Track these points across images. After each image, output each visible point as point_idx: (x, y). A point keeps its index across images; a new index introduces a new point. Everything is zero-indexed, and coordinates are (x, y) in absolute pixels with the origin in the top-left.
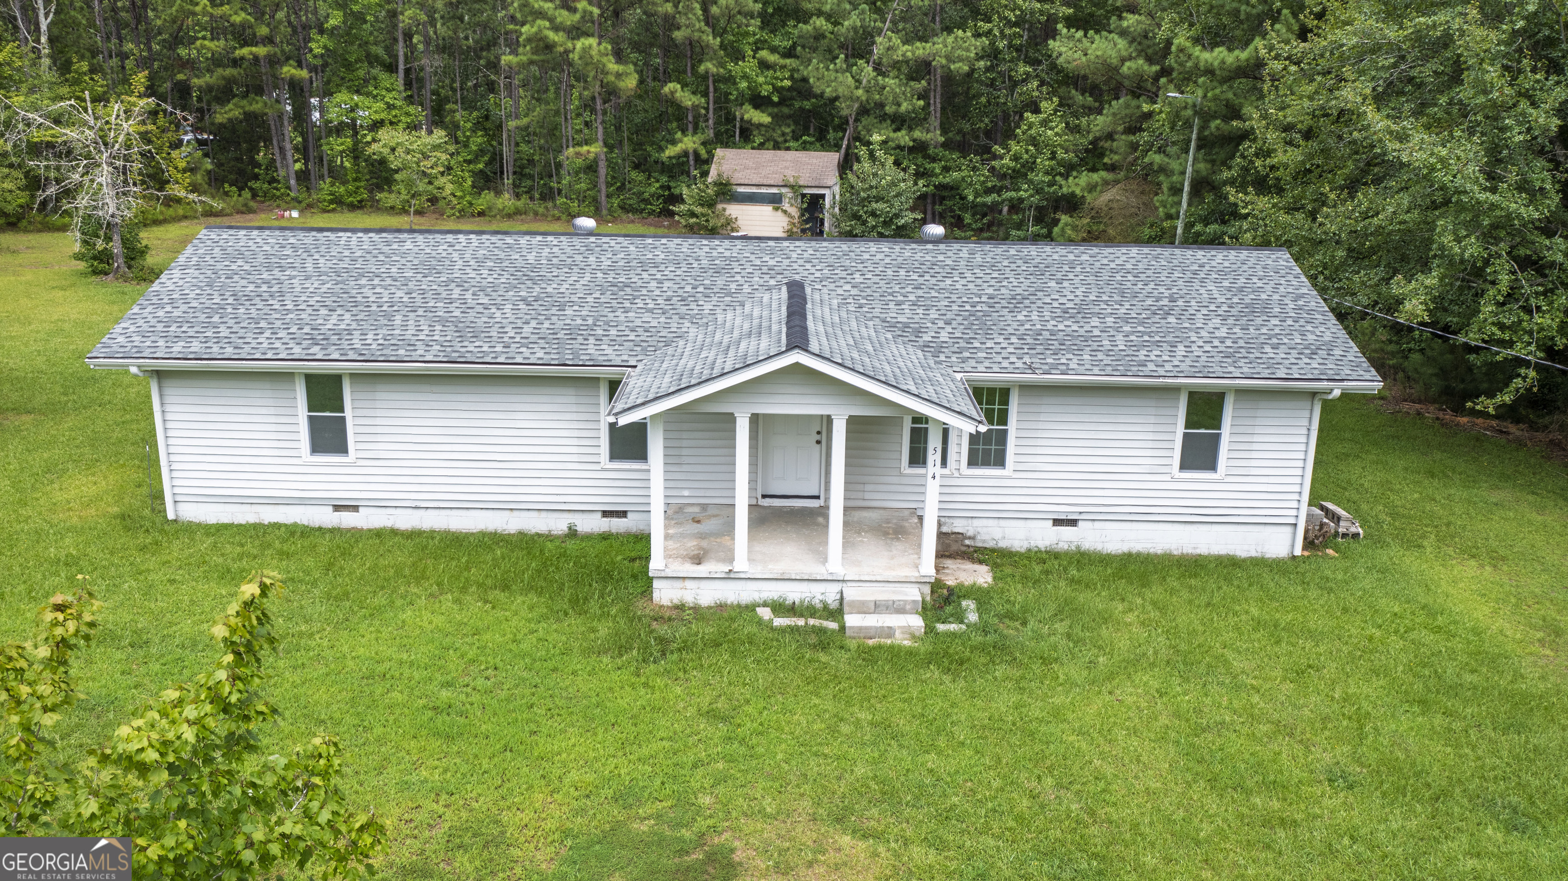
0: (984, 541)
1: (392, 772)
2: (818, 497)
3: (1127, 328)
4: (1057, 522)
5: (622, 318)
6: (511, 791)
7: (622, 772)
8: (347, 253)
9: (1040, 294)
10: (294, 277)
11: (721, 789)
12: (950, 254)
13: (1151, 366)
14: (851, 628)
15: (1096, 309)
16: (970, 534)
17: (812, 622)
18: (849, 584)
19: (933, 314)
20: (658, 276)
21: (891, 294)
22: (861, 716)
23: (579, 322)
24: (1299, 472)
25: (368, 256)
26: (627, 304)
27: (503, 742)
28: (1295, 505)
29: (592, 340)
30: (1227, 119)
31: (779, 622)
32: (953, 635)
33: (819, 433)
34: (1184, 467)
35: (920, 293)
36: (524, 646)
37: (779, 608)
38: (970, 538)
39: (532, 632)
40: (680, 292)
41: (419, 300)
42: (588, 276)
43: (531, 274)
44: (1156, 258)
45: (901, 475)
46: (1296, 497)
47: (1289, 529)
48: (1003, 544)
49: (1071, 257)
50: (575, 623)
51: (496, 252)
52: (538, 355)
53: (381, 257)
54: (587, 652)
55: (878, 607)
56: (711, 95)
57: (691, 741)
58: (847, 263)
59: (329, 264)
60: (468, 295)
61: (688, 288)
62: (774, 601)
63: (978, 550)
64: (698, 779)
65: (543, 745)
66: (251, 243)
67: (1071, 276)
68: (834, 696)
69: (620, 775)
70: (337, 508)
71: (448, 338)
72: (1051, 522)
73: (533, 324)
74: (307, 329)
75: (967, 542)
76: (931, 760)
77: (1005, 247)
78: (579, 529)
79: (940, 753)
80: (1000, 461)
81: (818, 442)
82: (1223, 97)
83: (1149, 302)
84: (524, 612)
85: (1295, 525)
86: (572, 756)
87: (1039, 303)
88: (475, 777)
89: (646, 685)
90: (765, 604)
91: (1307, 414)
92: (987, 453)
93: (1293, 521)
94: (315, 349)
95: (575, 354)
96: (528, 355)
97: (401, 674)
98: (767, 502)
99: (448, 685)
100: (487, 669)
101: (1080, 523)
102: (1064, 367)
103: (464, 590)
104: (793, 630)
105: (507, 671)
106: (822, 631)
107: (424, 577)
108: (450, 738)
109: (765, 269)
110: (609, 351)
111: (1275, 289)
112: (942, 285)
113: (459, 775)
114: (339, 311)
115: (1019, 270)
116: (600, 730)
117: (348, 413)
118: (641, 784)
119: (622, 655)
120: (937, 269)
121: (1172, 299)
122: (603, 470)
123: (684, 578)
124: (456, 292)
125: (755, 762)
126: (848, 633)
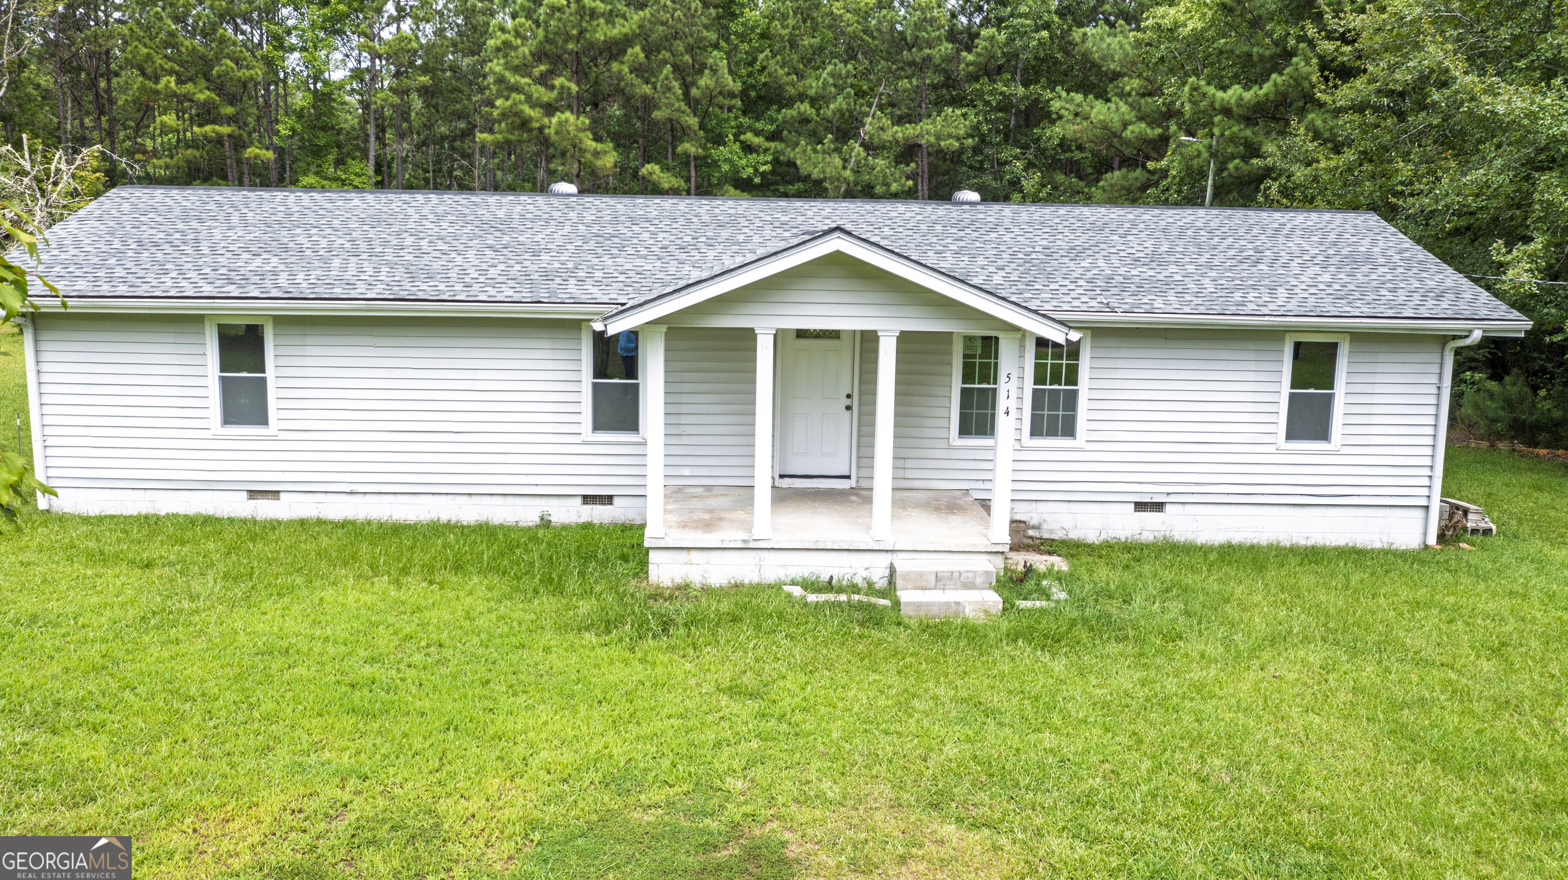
0: (1051, 531)
1: (283, 755)
2: (849, 477)
3: (1214, 274)
4: (1140, 506)
5: (609, 262)
6: (453, 775)
7: (615, 752)
8: (282, 209)
9: (1103, 246)
10: (216, 227)
11: (758, 772)
12: (989, 213)
13: (1252, 306)
14: (907, 604)
15: (1172, 259)
16: (1034, 522)
17: (856, 597)
18: (900, 555)
19: (981, 261)
20: (652, 228)
21: (930, 245)
22: (941, 691)
23: (557, 265)
24: (1429, 441)
25: (306, 212)
26: (615, 251)
27: (444, 720)
28: (1426, 482)
29: (572, 281)
30: (1245, 159)
31: (812, 598)
32: (1043, 611)
33: (849, 396)
34: (1291, 435)
35: (962, 244)
36: (480, 622)
37: (810, 585)
38: (1034, 527)
39: (490, 611)
40: (679, 242)
41: (363, 246)
42: (568, 229)
43: (502, 226)
44: (1229, 218)
45: (950, 448)
46: (1427, 472)
47: (1420, 513)
48: (1074, 535)
49: (1131, 216)
50: (548, 603)
51: (459, 208)
52: (506, 294)
53: (322, 212)
54: (562, 628)
55: (940, 581)
56: (693, 179)
57: (710, 718)
58: (873, 219)
59: (258, 217)
60: (424, 243)
61: (688, 239)
62: (804, 579)
63: (1044, 541)
64: (723, 760)
65: (500, 723)
66: (168, 200)
67: (1134, 231)
68: (899, 673)
69: (611, 757)
70: (253, 494)
71: (396, 279)
72: (1132, 506)
73: (502, 267)
74: (223, 271)
75: (1031, 533)
76: (1048, 739)
77: (1053, 209)
78: (554, 519)
79: (1057, 731)
80: (1069, 430)
81: (849, 408)
82: (1242, 135)
83: (1232, 252)
84: (482, 592)
85: (1427, 507)
86: (543, 736)
87: (1104, 253)
88: (402, 759)
89: (642, 661)
90: (793, 583)
91: (1435, 369)
92: (1053, 419)
93: (1424, 502)
94: (231, 288)
95: (552, 293)
96: (494, 293)
97: (310, 649)
98: (786, 483)
99: (372, 660)
100: (428, 646)
101: (1168, 507)
102: (1148, 307)
103: (405, 571)
104: (833, 605)
105: (455, 648)
106: (871, 607)
107: (354, 557)
108: (369, 715)
109: (777, 224)
110: (594, 290)
111: (1374, 242)
112: (987, 238)
113: (378, 757)
114: (265, 256)
115: (1073, 227)
116: (583, 709)
117: (270, 373)
118: (641, 765)
119: (610, 632)
120: (978, 225)
121: (1257, 251)
122: (585, 443)
123: (689, 549)
124: (409, 241)
125: (802, 742)
126: (904, 611)
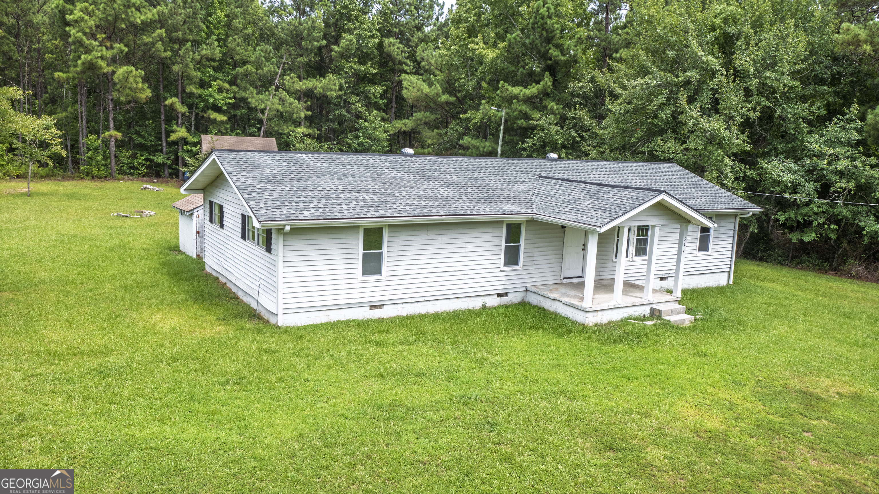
2: (582, 277)
4: (661, 279)
18: (654, 305)
28: (730, 263)
33: (583, 245)
45: (613, 262)
46: (730, 259)
47: (727, 274)
55: (672, 312)
70: (372, 307)
78: (487, 305)
81: (583, 250)
85: (729, 271)
98: (565, 281)
101: (668, 278)
109: (519, 172)
117: (385, 249)
122: (501, 271)
